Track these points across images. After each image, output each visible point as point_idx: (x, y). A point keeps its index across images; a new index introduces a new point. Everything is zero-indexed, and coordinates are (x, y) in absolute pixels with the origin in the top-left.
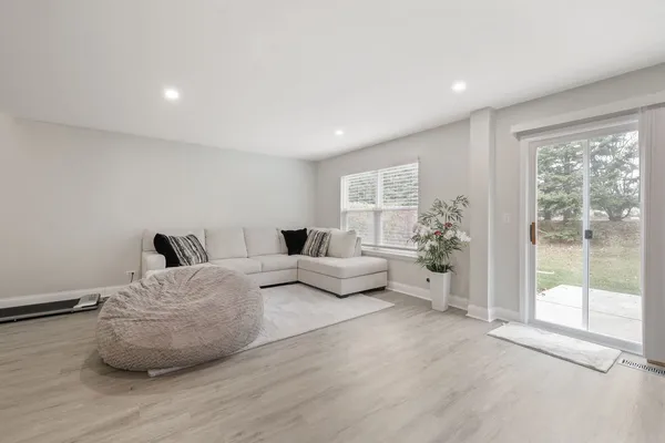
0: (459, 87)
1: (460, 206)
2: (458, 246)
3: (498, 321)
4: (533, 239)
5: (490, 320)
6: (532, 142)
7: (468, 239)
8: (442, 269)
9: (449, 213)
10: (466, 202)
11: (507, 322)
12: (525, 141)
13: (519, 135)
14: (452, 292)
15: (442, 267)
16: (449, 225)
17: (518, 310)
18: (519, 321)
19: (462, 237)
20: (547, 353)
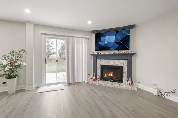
0: (28, 11)
1: (22, 53)
2: (21, 67)
3: (36, 88)
4: (46, 62)
5: (34, 89)
6: (45, 37)
7: (26, 64)
8: (14, 77)
9: (17, 55)
10: (25, 51)
11: (39, 88)
12: (43, 36)
13: (42, 34)
14: (17, 84)
15: (14, 76)
16: (17, 60)
17: (42, 83)
18: (42, 86)
19: (24, 64)
20: (53, 91)
